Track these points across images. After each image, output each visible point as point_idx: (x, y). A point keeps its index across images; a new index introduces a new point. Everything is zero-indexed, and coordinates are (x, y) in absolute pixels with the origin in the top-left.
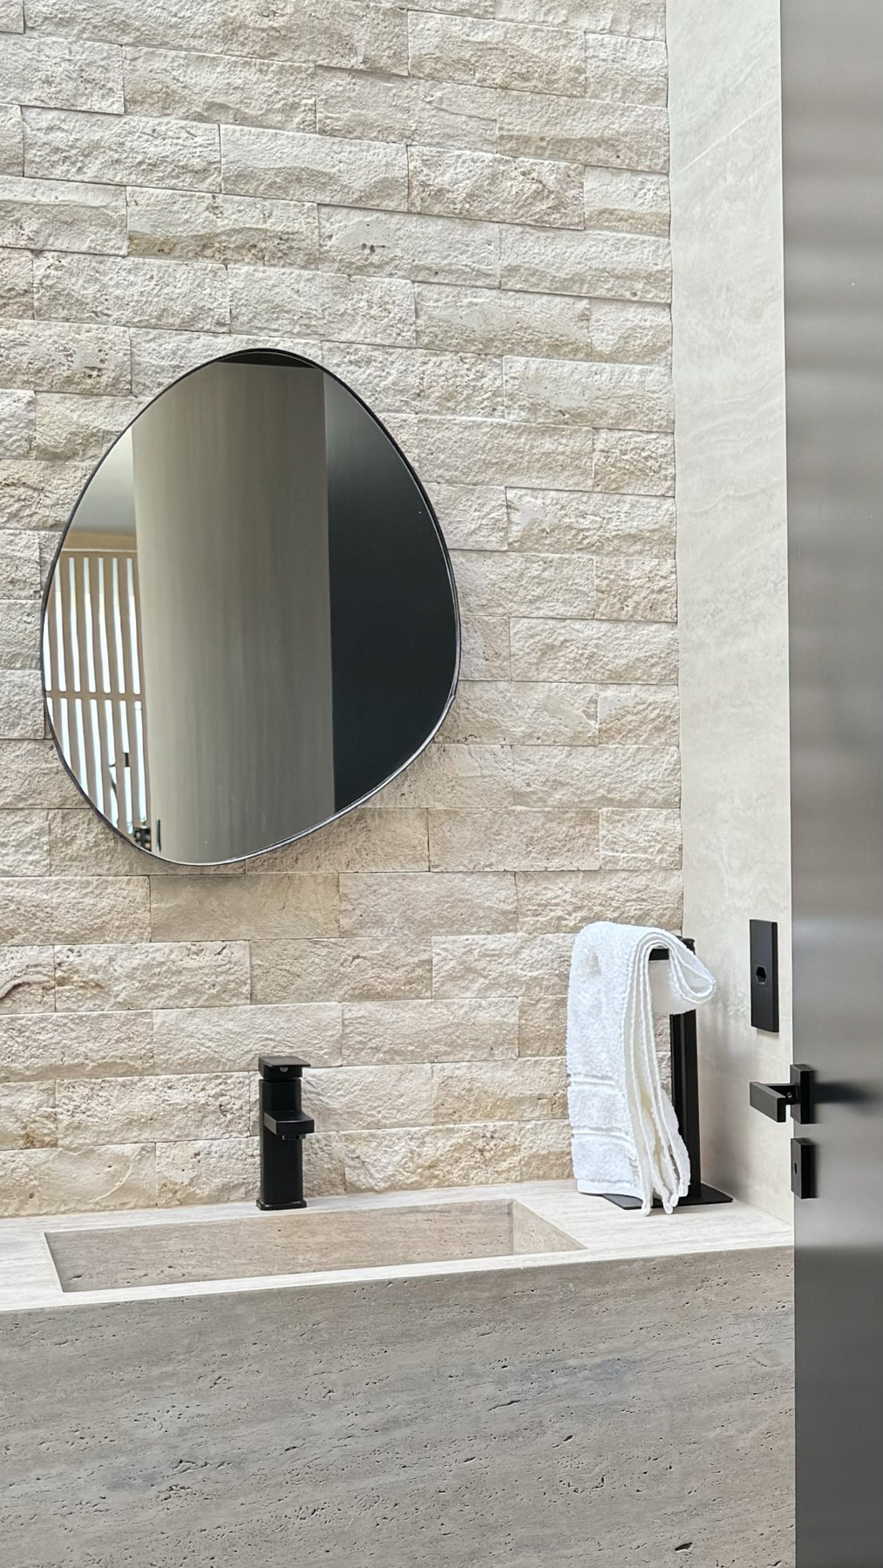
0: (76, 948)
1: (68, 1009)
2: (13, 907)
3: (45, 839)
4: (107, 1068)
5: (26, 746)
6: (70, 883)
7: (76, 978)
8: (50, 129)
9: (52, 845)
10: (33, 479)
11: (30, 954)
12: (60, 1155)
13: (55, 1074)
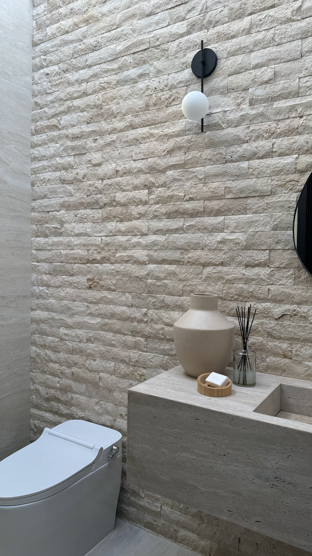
0: (300, 306)
1: (297, 323)
2: (283, 294)
3: (293, 276)
4: (306, 340)
5: (290, 251)
6: (299, 288)
7: (299, 314)
8: (306, 82)
9: (295, 278)
10: (296, 179)
11: (287, 307)
12: (293, 362)
13: (292, 340)
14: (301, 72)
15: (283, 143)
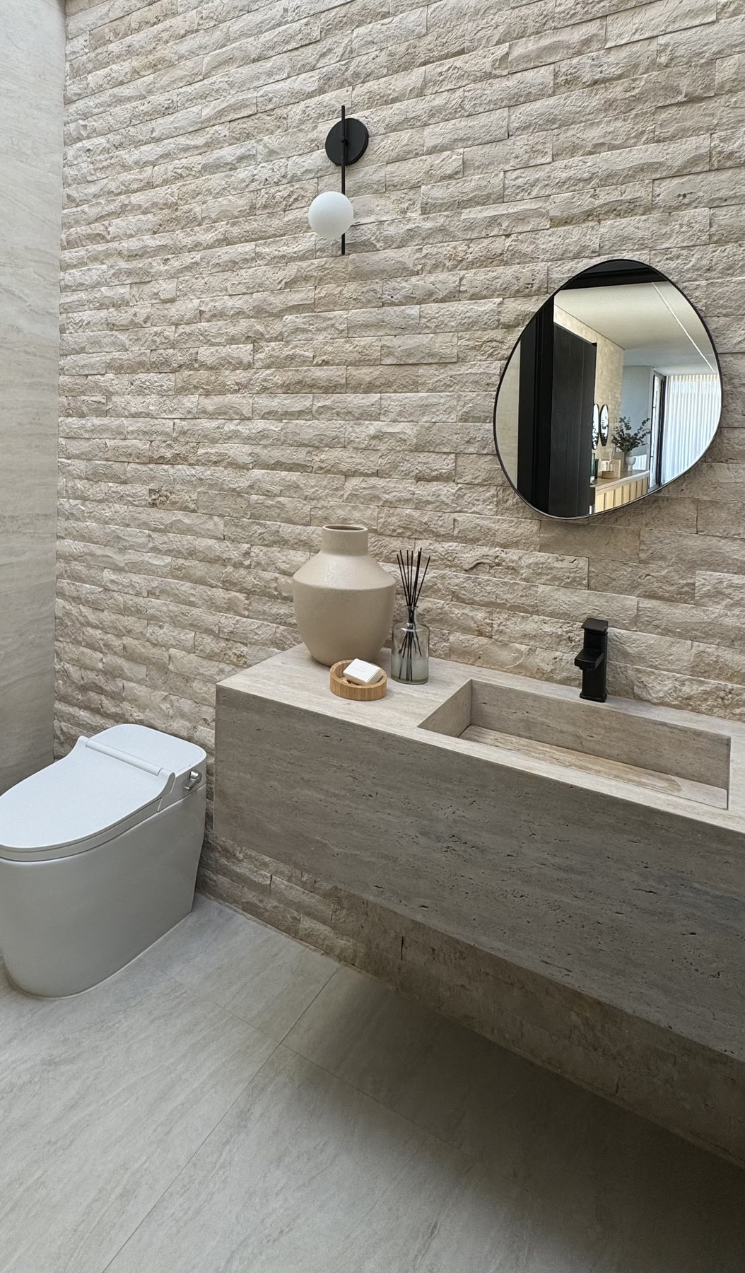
0: (505, 550)
1: (500, 578)
2: (479, 528)
3: (495, 499)
4: (515, 608)
5: (490, 457)
6: (505, 520)
7: (504, 564)
8: (517, 178)
9: (498, 502)
10: (499, 338)
11: (485, 550)
12: (493, 643)
13: (493, 606)
14: (507, 162)
15: (477, 278)
